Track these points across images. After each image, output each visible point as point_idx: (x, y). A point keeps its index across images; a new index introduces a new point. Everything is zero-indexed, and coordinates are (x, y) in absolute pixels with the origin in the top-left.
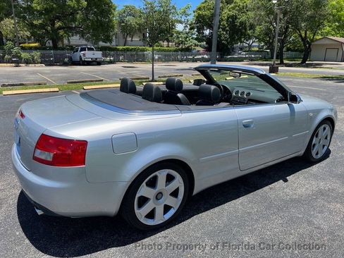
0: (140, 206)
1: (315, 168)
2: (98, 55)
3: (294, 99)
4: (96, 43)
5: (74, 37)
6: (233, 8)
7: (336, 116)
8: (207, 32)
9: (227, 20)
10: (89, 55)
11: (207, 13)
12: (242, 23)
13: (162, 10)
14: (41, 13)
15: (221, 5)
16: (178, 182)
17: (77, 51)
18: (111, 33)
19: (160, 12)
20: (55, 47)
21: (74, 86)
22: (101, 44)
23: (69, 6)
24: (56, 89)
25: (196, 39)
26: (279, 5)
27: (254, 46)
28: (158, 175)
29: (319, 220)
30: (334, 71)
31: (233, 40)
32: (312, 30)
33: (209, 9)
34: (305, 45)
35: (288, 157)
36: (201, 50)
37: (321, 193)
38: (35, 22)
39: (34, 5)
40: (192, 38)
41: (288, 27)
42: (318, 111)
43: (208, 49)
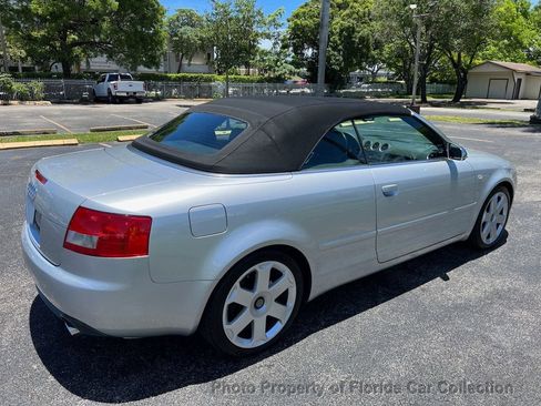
0: (231, 318)
1: (485, 259)
2: (138, 87)
3: (457, 153)
4: (134, 68)
5: (99, 59)
6: (349, 16)
7: (515, 180)
8: (309, 52)
9: (340, 34)
10: (123, 87)
11: (309, 22)
12: (362, 39)
13: (241, 17)
14: (43, 19)
15: (331, 10)
16: (288, 281)
17: (103, 80)
18: (158, 53)
19: (238, 20)
20: (67, 74)
21: (101, 135)
22: (142, 69)
23: (90, 8)
24: (74, 141)
25: (292, 63)
26: (420, 12)
27: (380, 76)
28: (258, 270)
29: (497, 335)
30: (503, 113)
31: (349, 64)
32: (469, 51)
33: (311, 17)
34: (458, 74)
35: (446, 243)
36: (299, 80)
37: (498, 295)
38: (34, 34)
39: (33, 6)
40: (286, 62)
41: (432, 47)
42: (489, 172)
43: (312, 79)
